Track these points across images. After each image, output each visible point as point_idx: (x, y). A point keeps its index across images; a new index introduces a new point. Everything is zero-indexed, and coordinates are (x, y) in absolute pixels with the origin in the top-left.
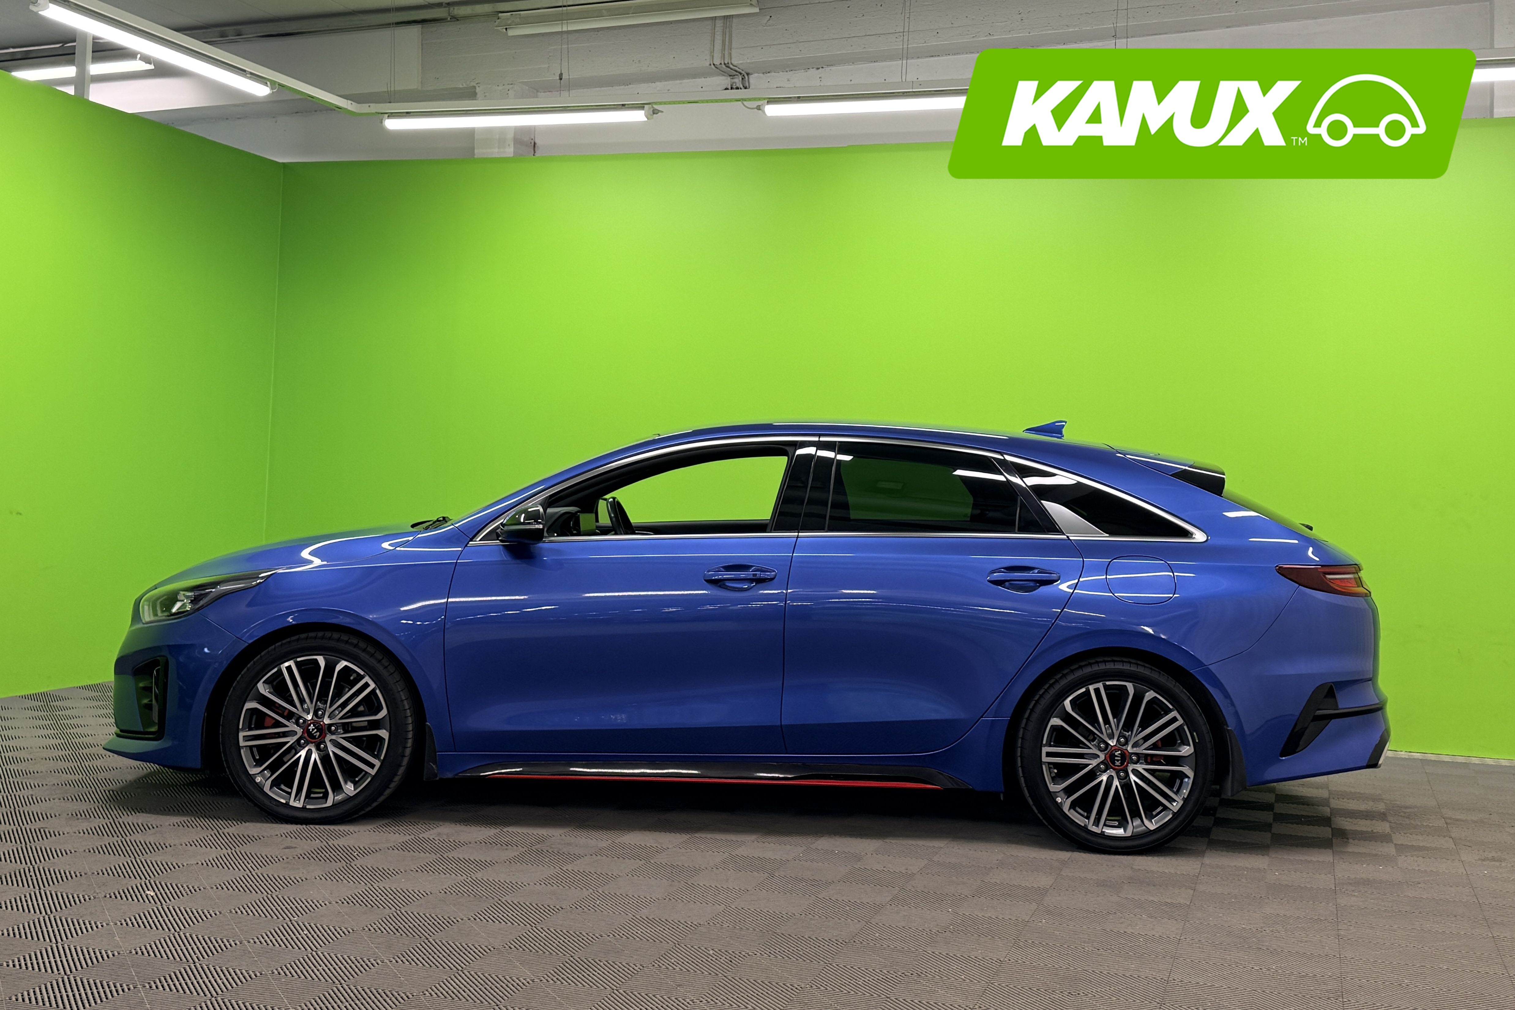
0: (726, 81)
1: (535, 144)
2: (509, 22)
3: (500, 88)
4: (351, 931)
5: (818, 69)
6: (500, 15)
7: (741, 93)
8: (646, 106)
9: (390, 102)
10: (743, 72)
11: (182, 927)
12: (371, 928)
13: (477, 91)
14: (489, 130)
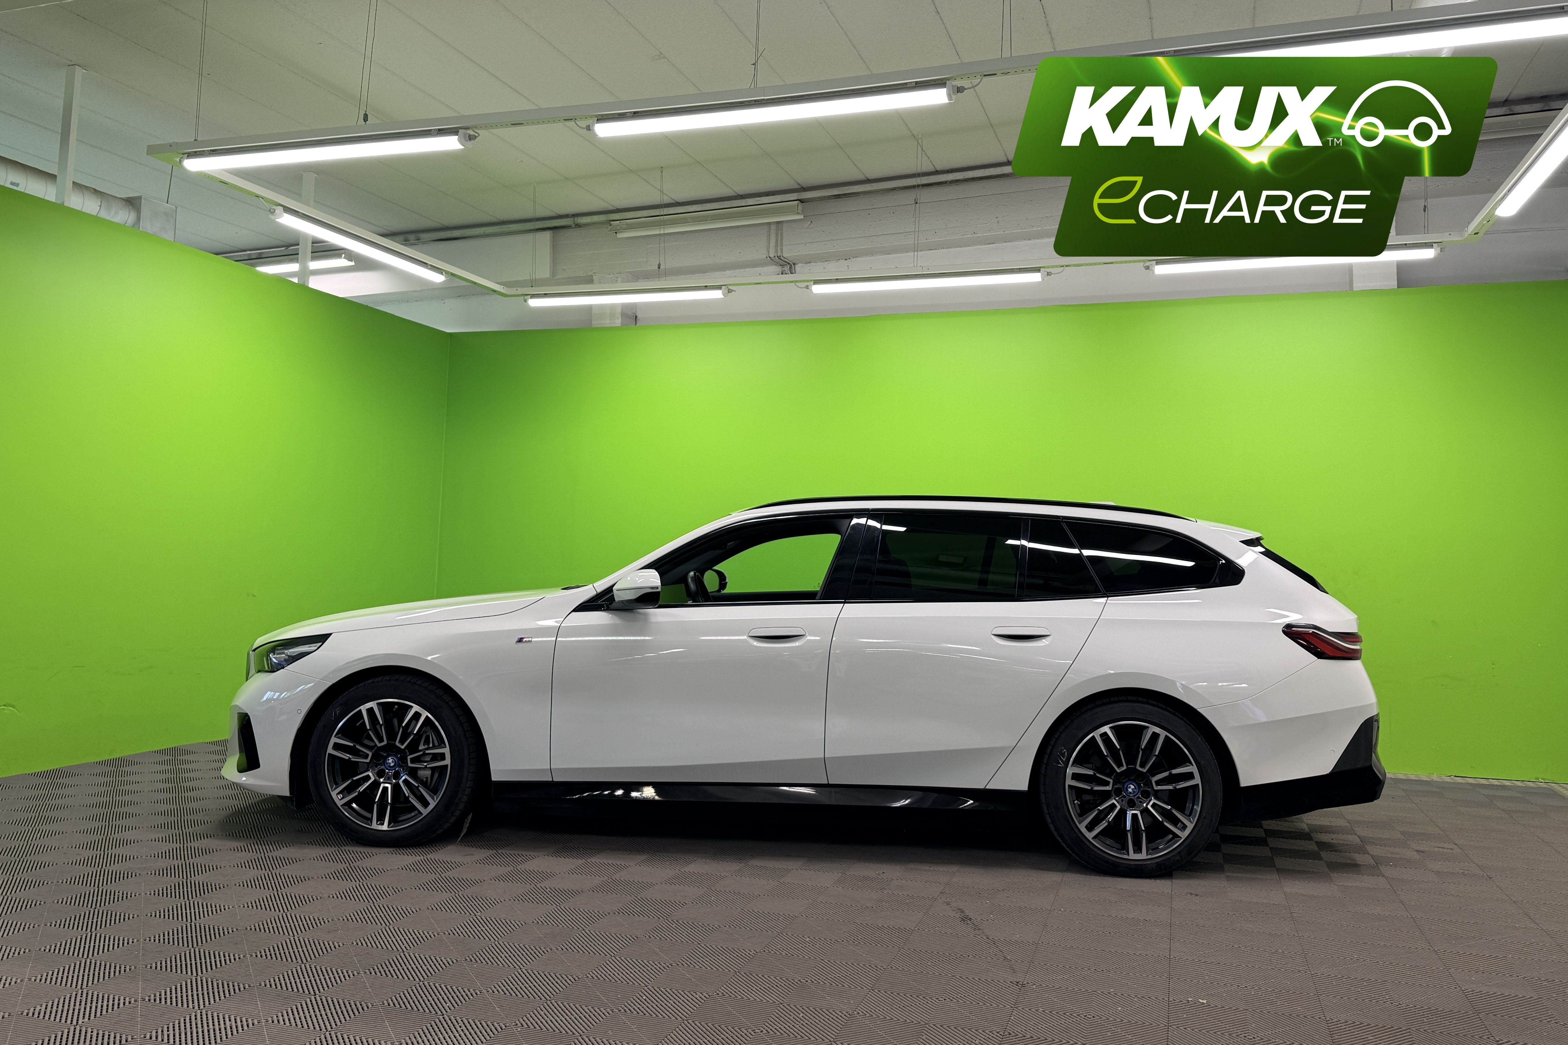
0: (778, 269)
1: (636, 317)
2: (619, 228)
3: (611, 276)
4: (523, 924)
5: (846, 259)
6: (612, 222)
7: (790, 277)
8: (723, 287)
9: (532, 287)
10: (791, 263)
11: (391, 922)
12: (539, 922)
13: (594, 278)
14: (602, 307)
